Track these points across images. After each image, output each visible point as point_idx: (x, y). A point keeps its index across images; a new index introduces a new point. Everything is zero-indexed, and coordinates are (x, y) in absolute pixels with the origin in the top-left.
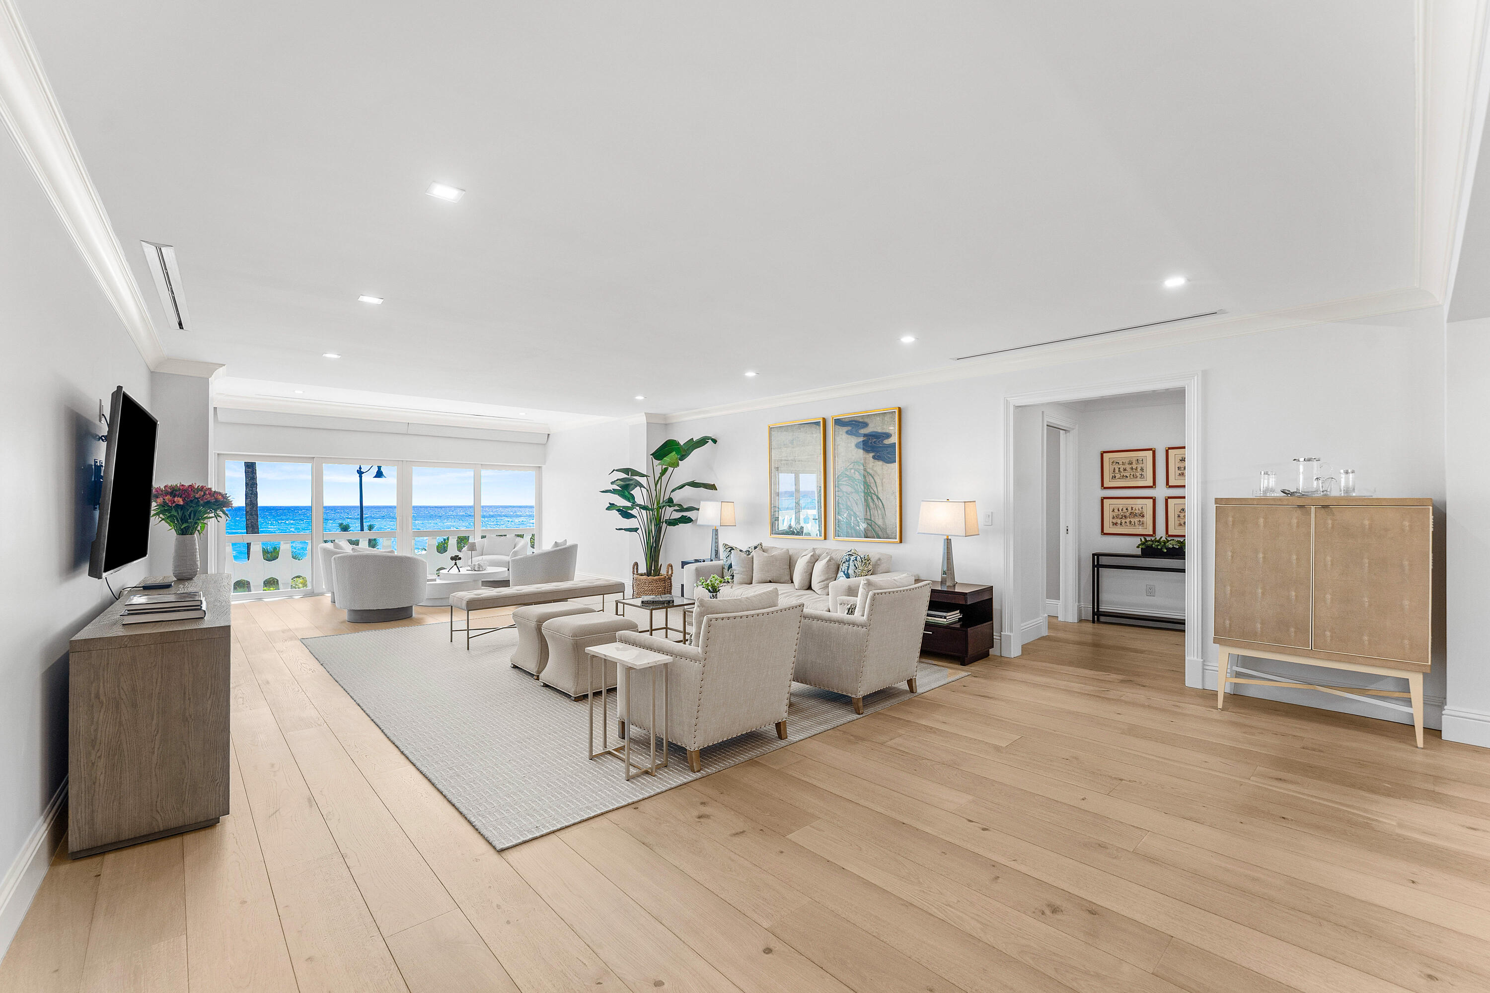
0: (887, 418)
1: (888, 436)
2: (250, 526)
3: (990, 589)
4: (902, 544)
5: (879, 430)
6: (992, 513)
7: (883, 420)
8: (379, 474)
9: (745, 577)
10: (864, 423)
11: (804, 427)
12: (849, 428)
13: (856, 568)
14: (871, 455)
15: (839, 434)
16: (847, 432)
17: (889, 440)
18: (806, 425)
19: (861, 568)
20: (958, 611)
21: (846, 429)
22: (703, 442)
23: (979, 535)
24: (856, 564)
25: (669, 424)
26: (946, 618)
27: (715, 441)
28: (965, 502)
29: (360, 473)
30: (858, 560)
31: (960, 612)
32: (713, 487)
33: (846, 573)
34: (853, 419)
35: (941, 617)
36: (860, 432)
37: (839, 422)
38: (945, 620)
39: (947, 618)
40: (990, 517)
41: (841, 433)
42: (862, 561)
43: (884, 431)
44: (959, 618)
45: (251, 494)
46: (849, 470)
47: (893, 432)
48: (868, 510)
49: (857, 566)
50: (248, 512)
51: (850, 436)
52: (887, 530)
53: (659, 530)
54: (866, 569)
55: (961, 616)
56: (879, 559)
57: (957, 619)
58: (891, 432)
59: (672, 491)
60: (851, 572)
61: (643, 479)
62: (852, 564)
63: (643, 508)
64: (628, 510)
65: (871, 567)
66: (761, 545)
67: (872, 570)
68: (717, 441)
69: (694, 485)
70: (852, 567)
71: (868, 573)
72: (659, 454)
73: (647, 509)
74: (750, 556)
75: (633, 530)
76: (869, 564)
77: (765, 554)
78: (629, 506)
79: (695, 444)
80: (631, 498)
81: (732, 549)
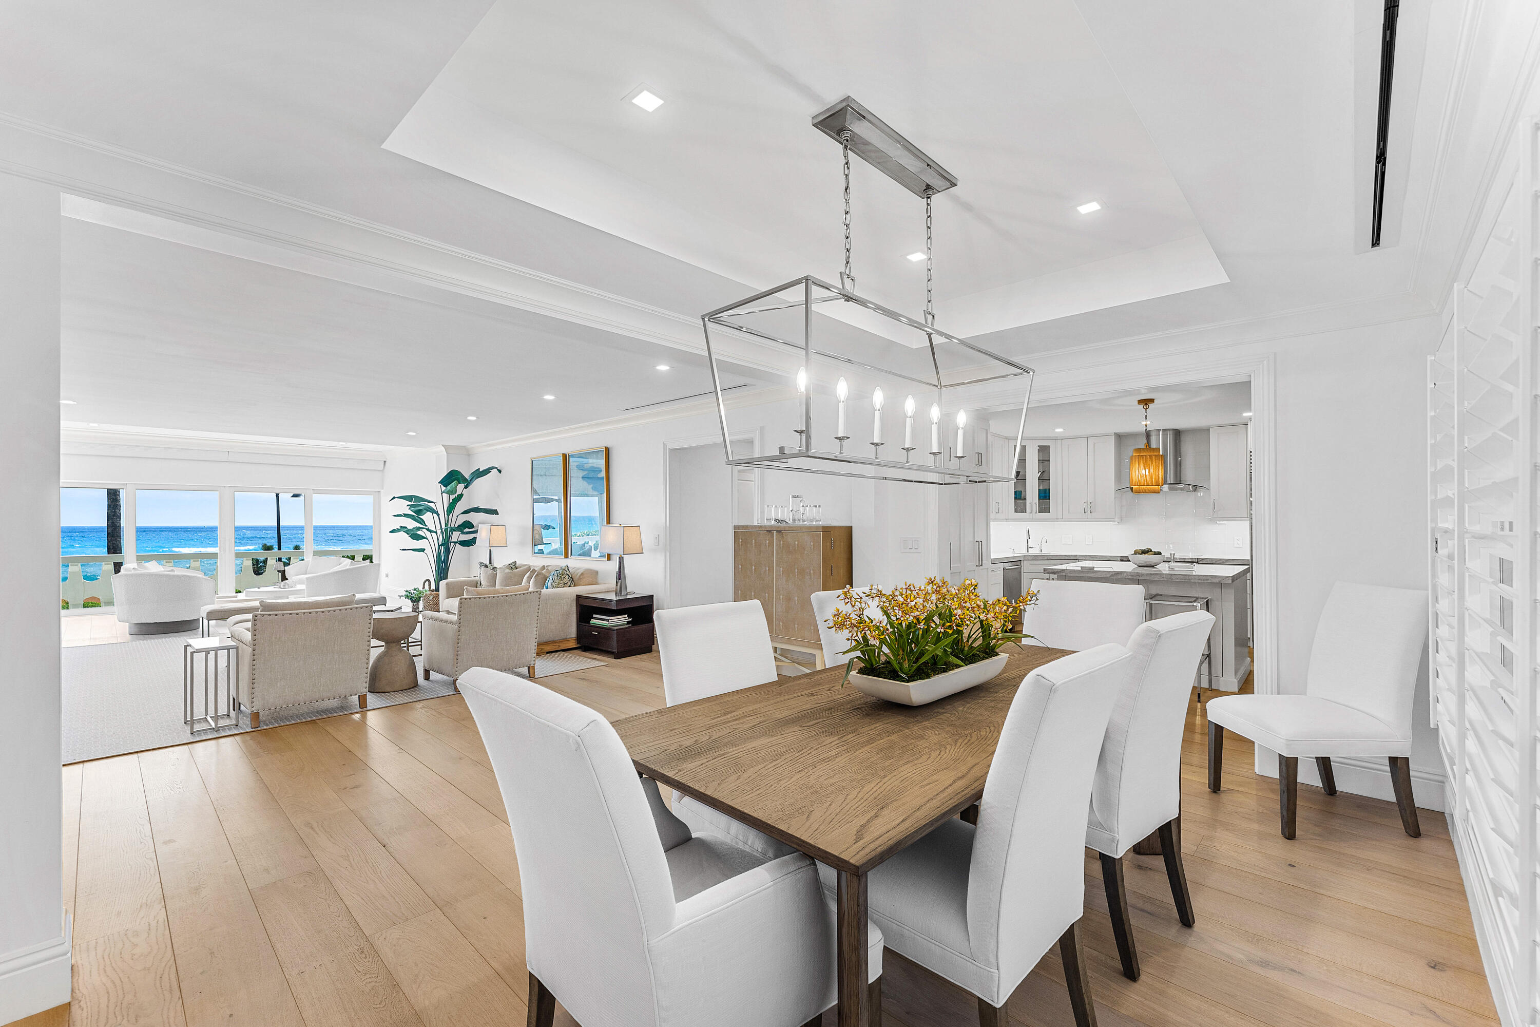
0: (598, 455)
1: (600, 470)
2: (111, 547)
3: (652, 597)
4: (610, 561)
5: (596, 465)
6: (659, 535)
11: (550, 460)
13: (554, 582)
14: (591, 486)
15: (572, 467)
17: (600, 473)
19: (557, 581)
20: (626, 616)
22: (487, 471)
23: (643, 553)
24: (553, 579)
25: (473, 457)
26: (608, 621)
27: (500, 471)
28: (625, 526)
30: (556, 575)
31: (628, 616)
32: (495, 512)
33: (546, 585)
35: (604, 620)
36: (584, 467)
38: (610, 624)
39: (610, 621)
40: (657, 539)
42: (558, 577)
43: (594, 467)
44: (627, 622)
45: (114, 516)
47: (602, 467)
50: (109, 533)
51: (578, 470)
53: (448, 551)
54: (561, 582)
55: (629, 619)
56: (582, 574)
59: (457, 516)
60: (549, 585)
61: (432, 505)
62: (551, 578)
63: (428, 530)
64: (418, 533)
65: (566, 580)
66: (515, 563)
67: (569, 583)
68: (501, 471)
69: (477, 510)
70: (551, 581)
71: (564, 585)
72: (445, 482)
73: (431, 531)
74: (495, 572)
75: (423, 550)
76: (564, 578)
77: (508, 571)
78: (419, 529)
79: (479, 474)
80: (422, 522)
81: (486, 566)
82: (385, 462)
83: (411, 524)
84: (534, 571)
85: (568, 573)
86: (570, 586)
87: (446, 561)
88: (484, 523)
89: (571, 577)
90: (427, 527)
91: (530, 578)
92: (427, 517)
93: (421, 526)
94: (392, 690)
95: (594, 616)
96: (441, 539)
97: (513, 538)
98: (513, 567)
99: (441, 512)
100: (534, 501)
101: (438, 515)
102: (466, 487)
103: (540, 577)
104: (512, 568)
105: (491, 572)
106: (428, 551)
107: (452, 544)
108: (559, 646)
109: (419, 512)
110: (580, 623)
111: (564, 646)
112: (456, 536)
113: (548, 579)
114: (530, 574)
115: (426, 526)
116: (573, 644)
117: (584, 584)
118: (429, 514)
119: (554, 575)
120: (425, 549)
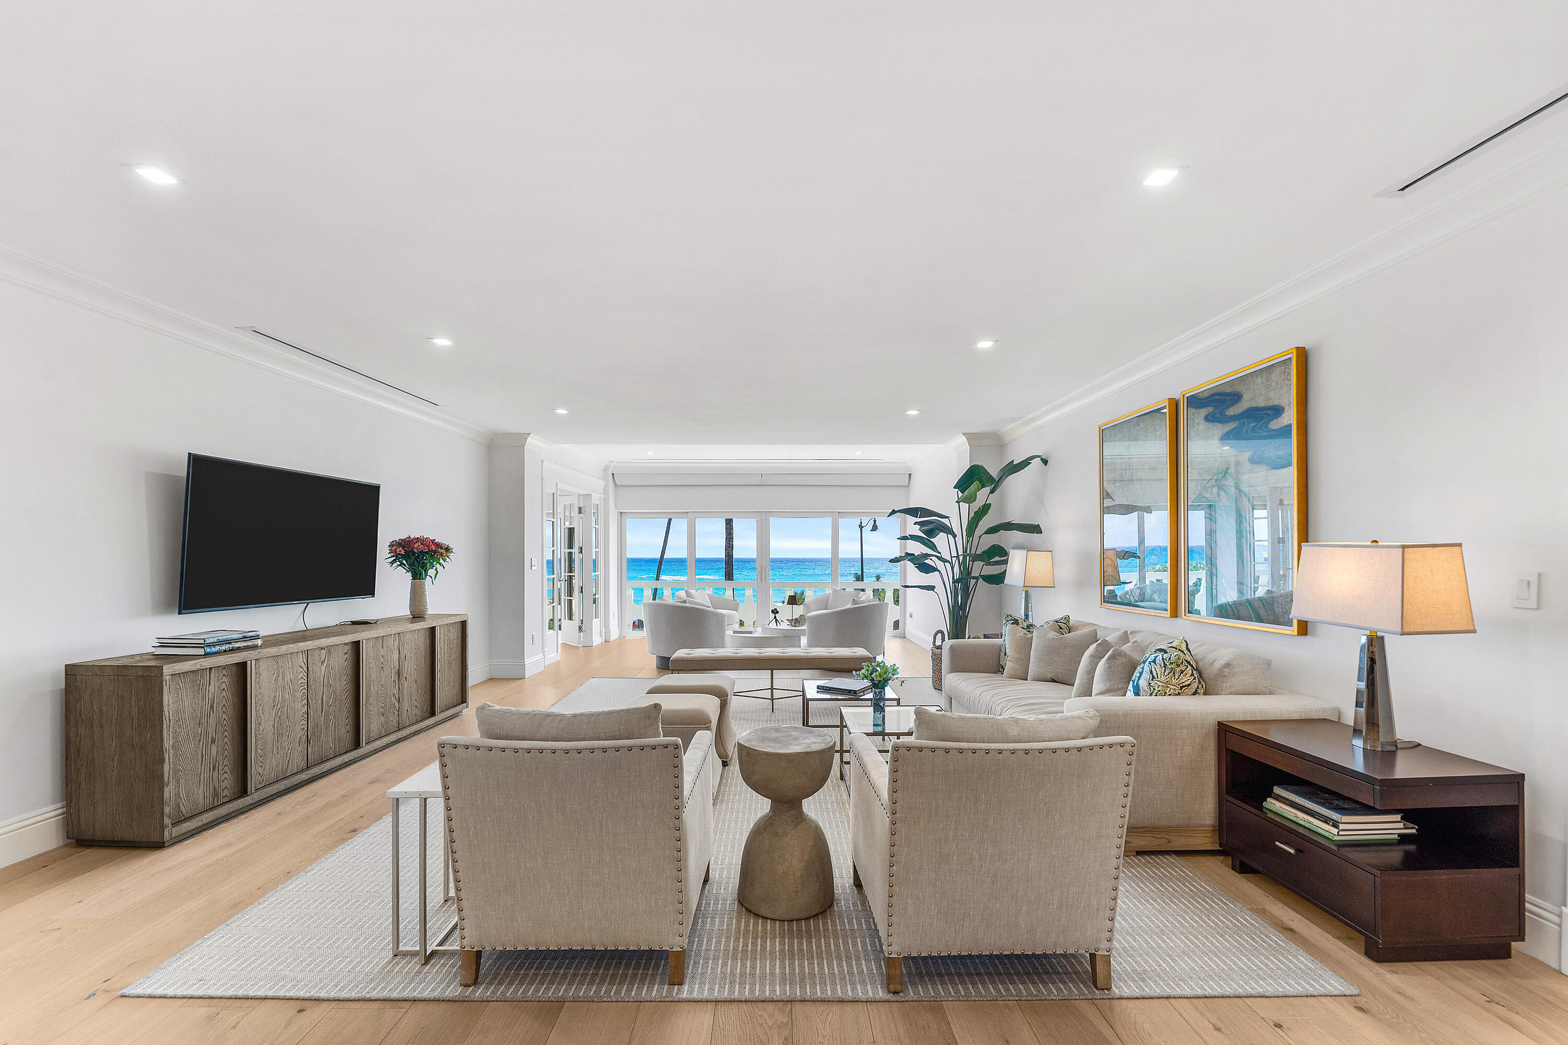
0: (1275, 376)
1: (1277, 411)
3: (1517, 781)
4: (1308, 638)
5: (1261, 403)
6: (1540, 575)
7: (1267, 381)
8: (875, 528)
9: (1019, 667)
10: (1234, 395)
11: (1144, 420)
12: (1211, 409)
13: (1153, 677)
15: (1194, 422)
16: (1208, 419)
17: (1280, 419)
18: (1147, 417)
19: (1163, 679)
20: (1399, 819)
21: (1204, 412)
22: (1025, 463)
24: (1153, 669)
25: (1003, 445)
26: (1337, 826)
27: (1045, 462)
28: (1404, 547)
29: (861, 527)
30: (1157, 661)
31: (1402, 821)
32: (1035, 529)
33: (1135, 684)
34: (1215, 391)
35: (1326, 820)
36: (1227, 413)
37: (1195, 401)
38: (1335, 831)
40: (1534, 587)
41: (1197, 421)
42: (1165, 666)
43: (1270, 403)
44: (1399, 835)
45: (729, 546)
46: (1209, 490)
47: (1287, 402)
48: (1240, 562)
49: (1155, 674)
50: (727, 563)
51: (1210, 425)
52: (1275, 605)
53: (966, 591)
54: (1174, 681)
55: (1414, 831)
56: (1228, 665)
57: (1396, 836)
58: (1283, 402)
59: (980, 537)
60: (1143, 683)
61: (945, 521)
62: (1147, 668)
63: (940, 559)
64: (925, 561)
65: (1186, 679)
66: (1067, 618)
67: (1195, 685)
68: (1047, 461)
69: (1008, 526)
70: (1146, 675)
71: (1182, 690)
72: (962, 485)
73: (944, 561)
74: (1030, 636)
75: (931, 588)
76: (1182, 672)
77: (1053, 634)
78: (926, 556)
79: (1013, 468)
80: (933, 547)
81: (1016, 622)
82: (910, 475)
83: (917, 548)
84: (1105, 646)
85: (1189, 659)
86: (1195, 694)
87: (963, 607)
88: (1018, 547)
89: (1197, 670)
90: (939, 555)
91: (1096, 658)
92: (940, 540)
93: (930, 552)
94: (772, 916)
95: (1277, 790)
96: (956, 569)
97: (1066, 571)
98: (1063, 626)
99: (956, 529)
100: (1104, 510)
101: (955, 536)
102: (992, 492)
103: (1120, 660)
104: (1061, 628)
105: (1022, 634)
106: (940, 588)
107: (973, 581)
108: (1169, 841)
109: (931, 533)
110: (1228, 797)
111: (1180, 843)
112: (978, 568)
113: (1139, 669)
114: (1096, 649)
115: (939, 553)
116: (1206, 842)
117: (1234, 689)
118: (942, 536)
119: (1154, 661)
120: (934, 587)
